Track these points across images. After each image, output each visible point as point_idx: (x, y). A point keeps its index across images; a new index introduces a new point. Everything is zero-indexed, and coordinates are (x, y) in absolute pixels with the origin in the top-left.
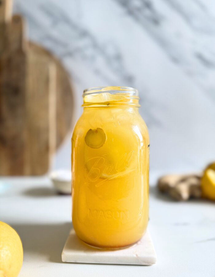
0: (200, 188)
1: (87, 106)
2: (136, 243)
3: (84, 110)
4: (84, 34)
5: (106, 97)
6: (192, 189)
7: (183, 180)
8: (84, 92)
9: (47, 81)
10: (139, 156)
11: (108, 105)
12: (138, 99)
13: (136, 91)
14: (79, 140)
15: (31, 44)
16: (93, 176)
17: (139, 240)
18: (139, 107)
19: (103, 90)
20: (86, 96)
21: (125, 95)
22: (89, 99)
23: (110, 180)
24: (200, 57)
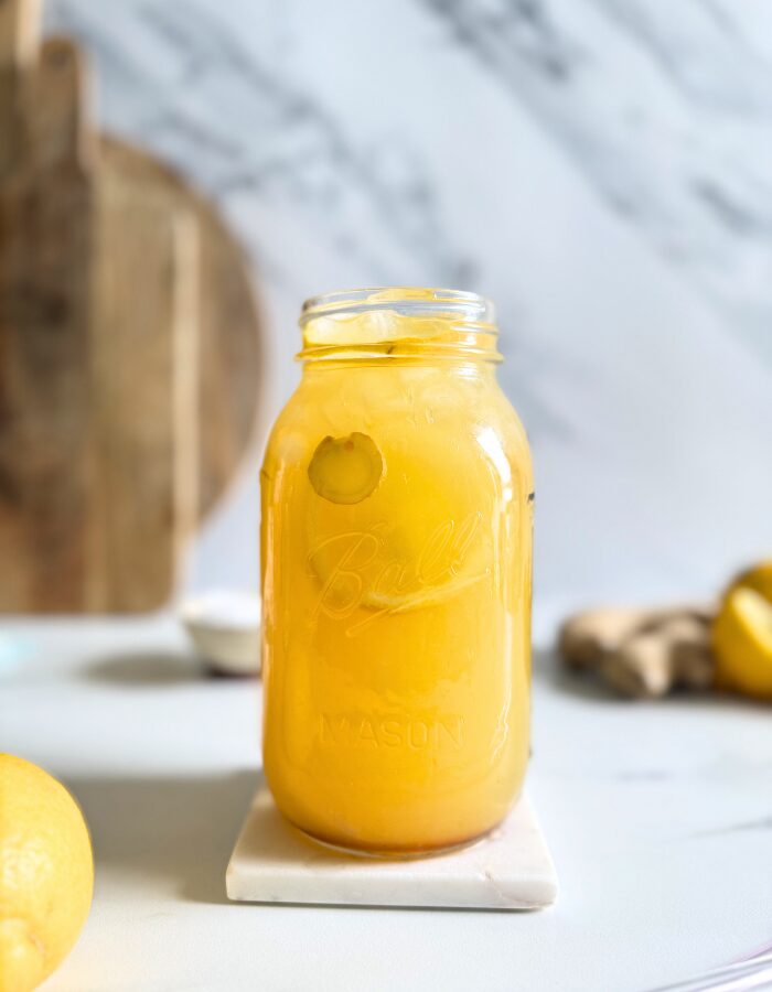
0: (709, 653)
1: (315, 359)
2: (485, 834)
3: (305, 370)
4: (300, 110)
5: (382, 326)
6: (681, 656)
7: (650, 627)
8: (305, 307)
9: (168, 275)
10: (496, 532)
11: (389, 352)
12: (494, 333)
13: (487, 307)
14: (286, 475)
15: (109, 143)
16: (337, 600)
17: (496, 826)
18: (497, 363)
19: (372, 300)
20: (312, 323)
21: (448, 319)
22: (321, 331)
23: (397, 613)
24: (711, 195)
